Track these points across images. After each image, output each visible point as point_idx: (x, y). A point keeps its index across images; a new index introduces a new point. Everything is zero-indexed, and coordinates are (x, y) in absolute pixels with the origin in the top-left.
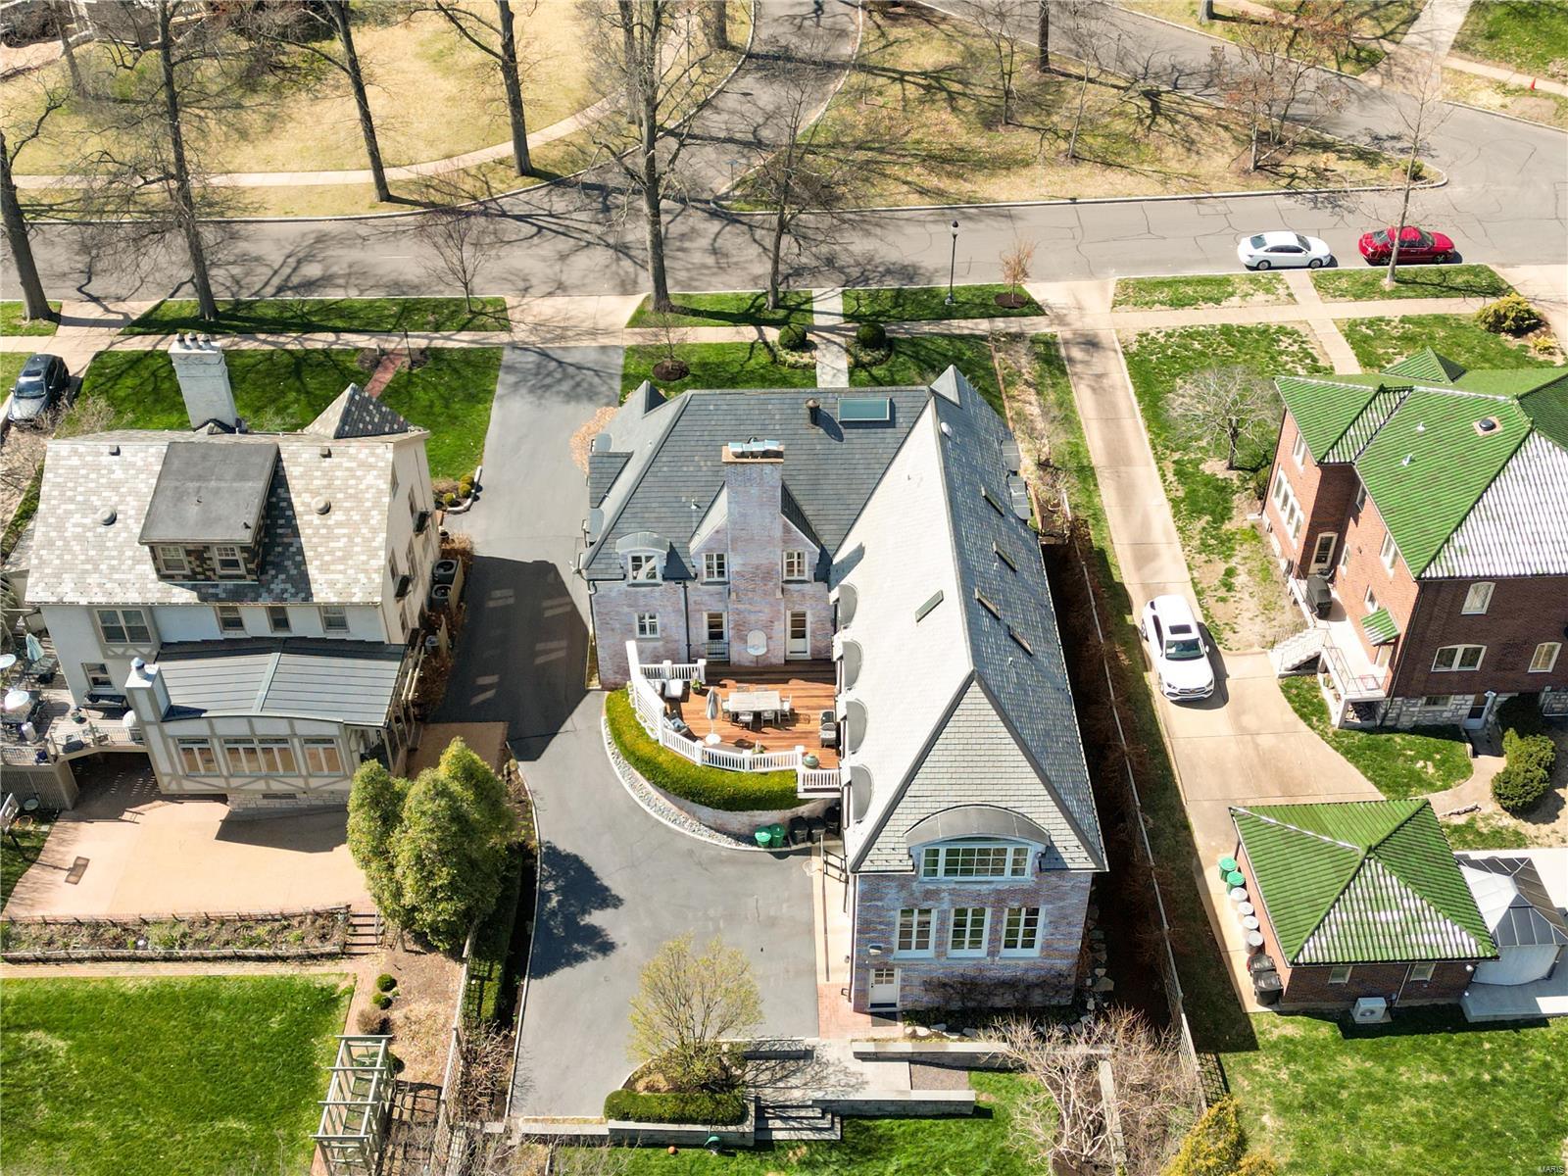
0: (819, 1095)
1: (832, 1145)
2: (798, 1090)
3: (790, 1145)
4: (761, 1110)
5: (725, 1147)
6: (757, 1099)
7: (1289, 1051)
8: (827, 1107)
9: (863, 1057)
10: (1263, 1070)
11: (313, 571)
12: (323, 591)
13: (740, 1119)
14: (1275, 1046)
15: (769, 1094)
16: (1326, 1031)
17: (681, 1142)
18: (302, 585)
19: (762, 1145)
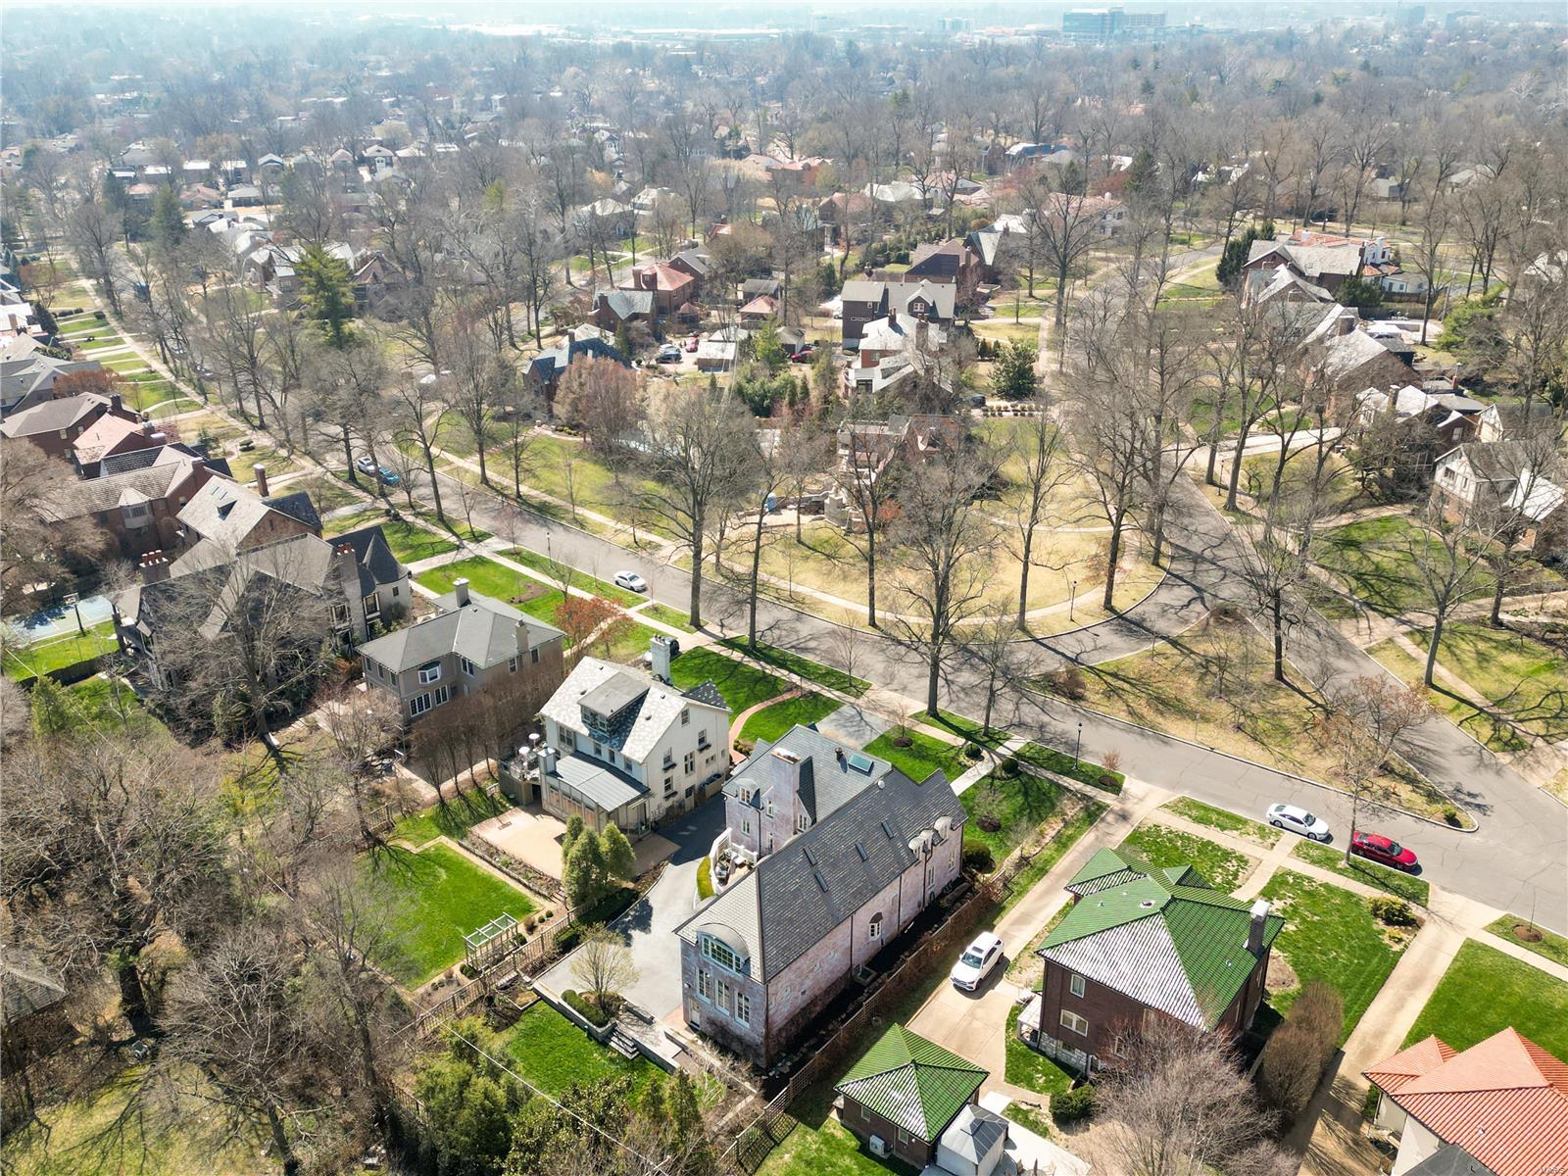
0: (636, 1037)
1: (626, 1059)
2: (633, 1032)
3: (614, 1050)
4: (613, 1030)
5: (591, 1035)
6: (615, 1025)
7: (829, 1140)
8: (637, 1045)
9: (668, 1036)
10: (809, 1138)
11: (629, 740)
12: (626, 751)
13: (600, 1025)
14: (825, 1134)
15: (621, 1027)
16: (854, 1143)
17: (578, 1024)
18: (622, 743)
19: (604, 1043)
